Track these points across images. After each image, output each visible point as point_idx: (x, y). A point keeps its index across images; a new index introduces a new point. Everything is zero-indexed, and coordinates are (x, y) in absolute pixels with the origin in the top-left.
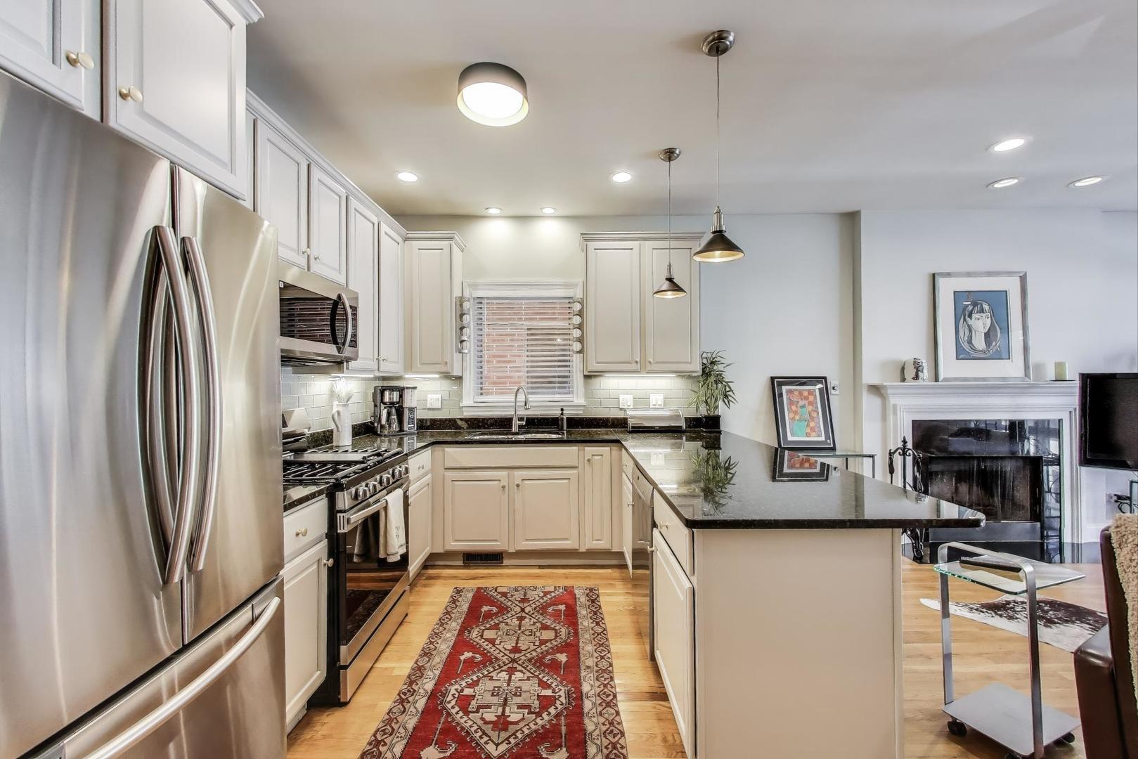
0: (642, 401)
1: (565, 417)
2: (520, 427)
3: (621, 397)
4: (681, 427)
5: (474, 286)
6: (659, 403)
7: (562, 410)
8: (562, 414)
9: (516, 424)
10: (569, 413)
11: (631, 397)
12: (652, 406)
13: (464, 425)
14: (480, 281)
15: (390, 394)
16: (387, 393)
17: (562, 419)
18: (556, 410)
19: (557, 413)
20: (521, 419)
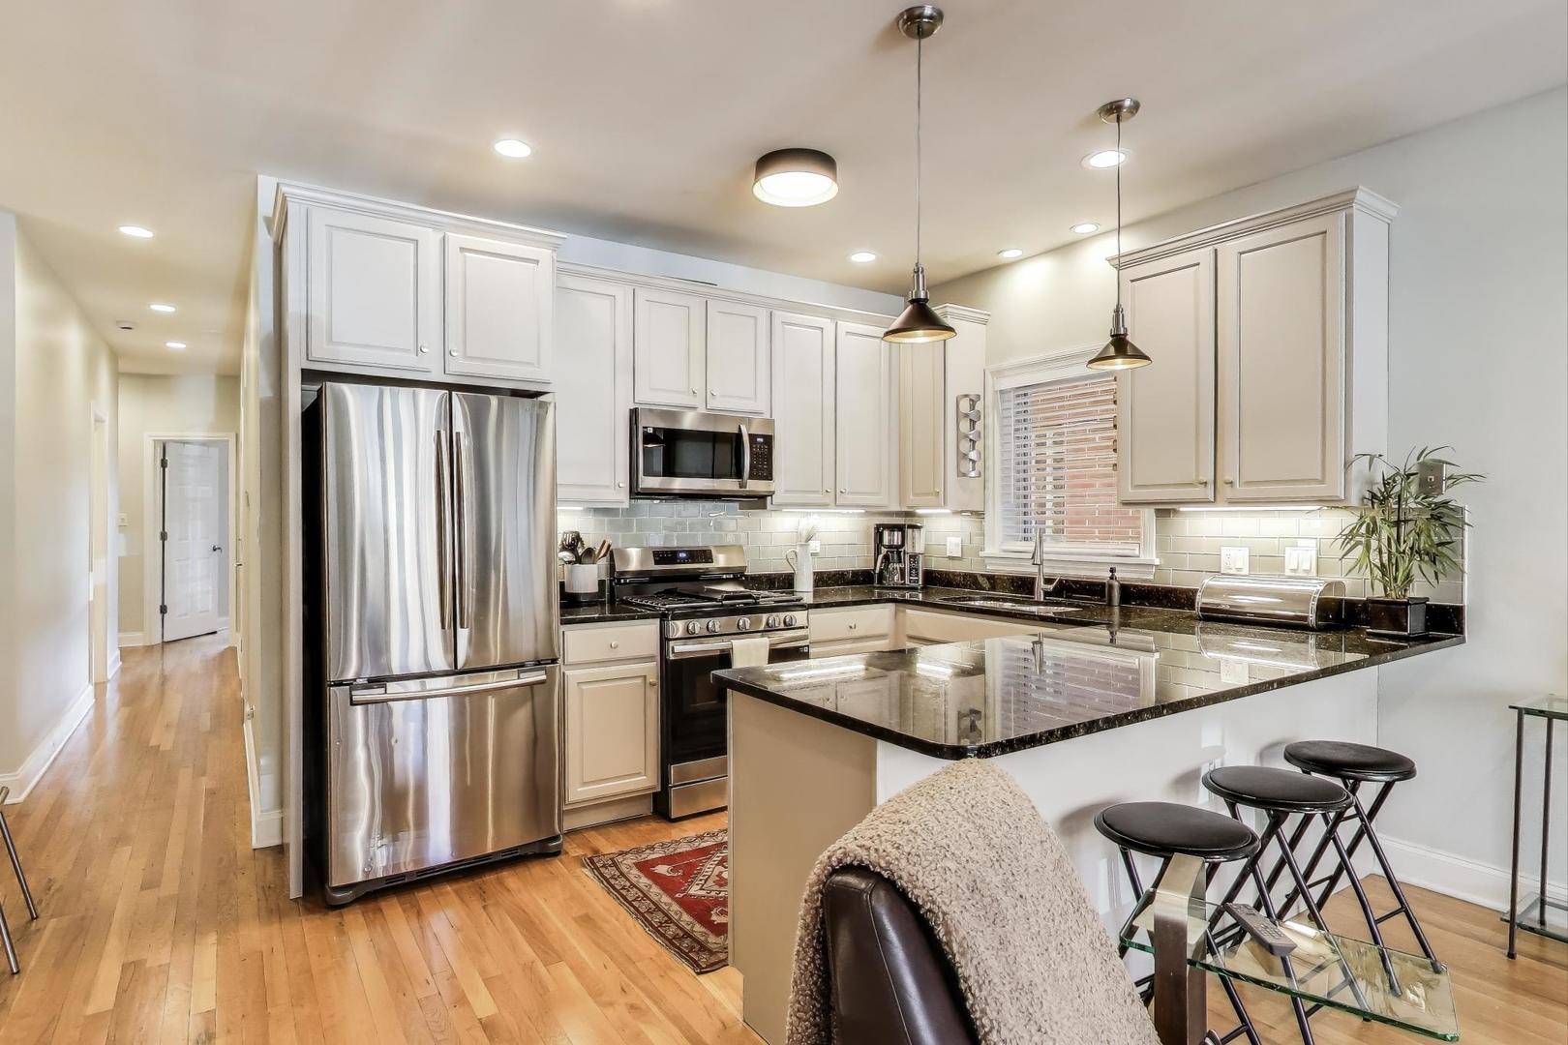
0: (1267, 561)
1: (1116, 584)
2: (1047, 594)
3: (1224, 551)
4: (1305, 618)
5: (998, 373)
6: (1306, 566)
7: (1112, 570)
8: (1111, 578)
9: (1041, 586)
10: (1125, 575)
11: (1245, 552)
12: (1288, 573)
13: (986, 584)
14: (1005, 364)
15: (889, 535)
16: (886, 534)
17: (1111, 587)
18: (1103, 570)
19: (1103, 575)
20: (1048, 581)
